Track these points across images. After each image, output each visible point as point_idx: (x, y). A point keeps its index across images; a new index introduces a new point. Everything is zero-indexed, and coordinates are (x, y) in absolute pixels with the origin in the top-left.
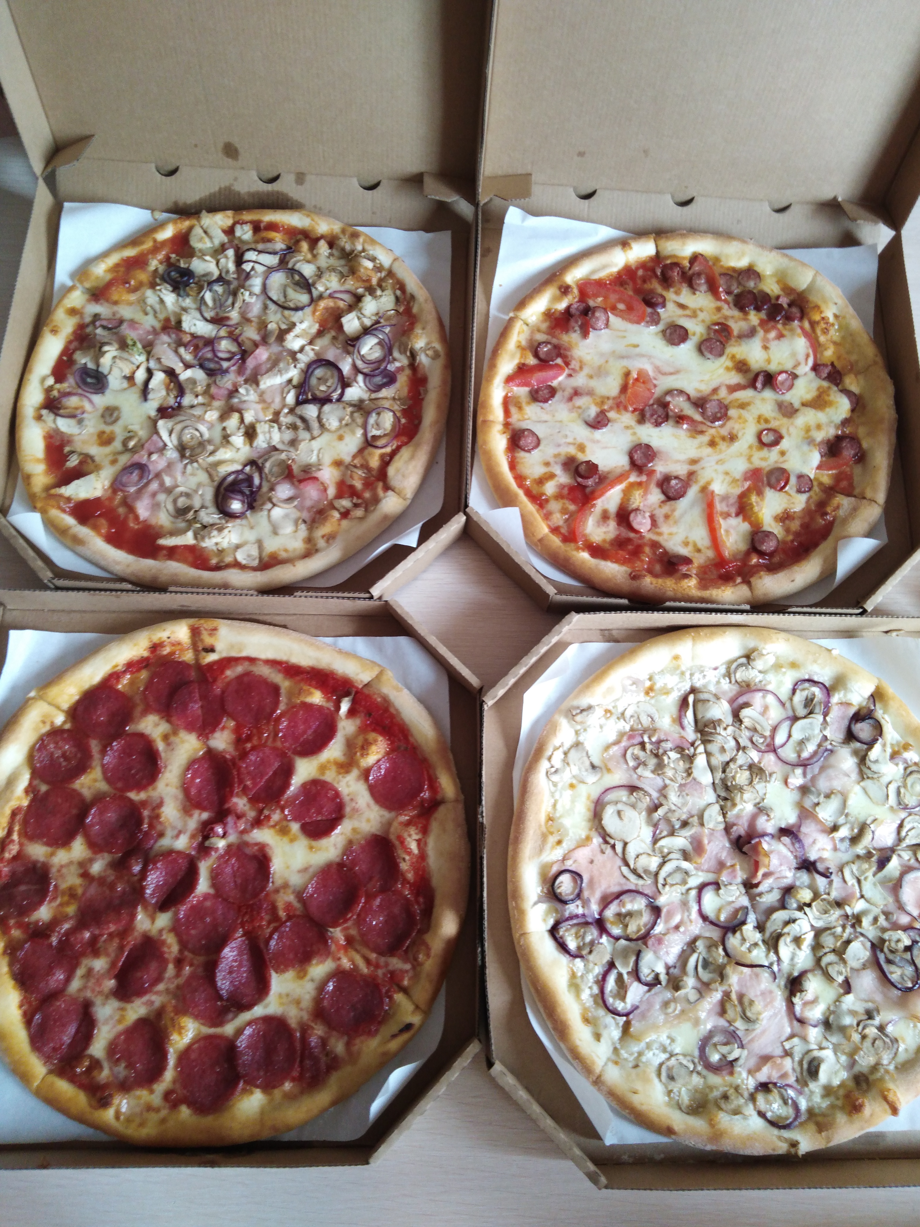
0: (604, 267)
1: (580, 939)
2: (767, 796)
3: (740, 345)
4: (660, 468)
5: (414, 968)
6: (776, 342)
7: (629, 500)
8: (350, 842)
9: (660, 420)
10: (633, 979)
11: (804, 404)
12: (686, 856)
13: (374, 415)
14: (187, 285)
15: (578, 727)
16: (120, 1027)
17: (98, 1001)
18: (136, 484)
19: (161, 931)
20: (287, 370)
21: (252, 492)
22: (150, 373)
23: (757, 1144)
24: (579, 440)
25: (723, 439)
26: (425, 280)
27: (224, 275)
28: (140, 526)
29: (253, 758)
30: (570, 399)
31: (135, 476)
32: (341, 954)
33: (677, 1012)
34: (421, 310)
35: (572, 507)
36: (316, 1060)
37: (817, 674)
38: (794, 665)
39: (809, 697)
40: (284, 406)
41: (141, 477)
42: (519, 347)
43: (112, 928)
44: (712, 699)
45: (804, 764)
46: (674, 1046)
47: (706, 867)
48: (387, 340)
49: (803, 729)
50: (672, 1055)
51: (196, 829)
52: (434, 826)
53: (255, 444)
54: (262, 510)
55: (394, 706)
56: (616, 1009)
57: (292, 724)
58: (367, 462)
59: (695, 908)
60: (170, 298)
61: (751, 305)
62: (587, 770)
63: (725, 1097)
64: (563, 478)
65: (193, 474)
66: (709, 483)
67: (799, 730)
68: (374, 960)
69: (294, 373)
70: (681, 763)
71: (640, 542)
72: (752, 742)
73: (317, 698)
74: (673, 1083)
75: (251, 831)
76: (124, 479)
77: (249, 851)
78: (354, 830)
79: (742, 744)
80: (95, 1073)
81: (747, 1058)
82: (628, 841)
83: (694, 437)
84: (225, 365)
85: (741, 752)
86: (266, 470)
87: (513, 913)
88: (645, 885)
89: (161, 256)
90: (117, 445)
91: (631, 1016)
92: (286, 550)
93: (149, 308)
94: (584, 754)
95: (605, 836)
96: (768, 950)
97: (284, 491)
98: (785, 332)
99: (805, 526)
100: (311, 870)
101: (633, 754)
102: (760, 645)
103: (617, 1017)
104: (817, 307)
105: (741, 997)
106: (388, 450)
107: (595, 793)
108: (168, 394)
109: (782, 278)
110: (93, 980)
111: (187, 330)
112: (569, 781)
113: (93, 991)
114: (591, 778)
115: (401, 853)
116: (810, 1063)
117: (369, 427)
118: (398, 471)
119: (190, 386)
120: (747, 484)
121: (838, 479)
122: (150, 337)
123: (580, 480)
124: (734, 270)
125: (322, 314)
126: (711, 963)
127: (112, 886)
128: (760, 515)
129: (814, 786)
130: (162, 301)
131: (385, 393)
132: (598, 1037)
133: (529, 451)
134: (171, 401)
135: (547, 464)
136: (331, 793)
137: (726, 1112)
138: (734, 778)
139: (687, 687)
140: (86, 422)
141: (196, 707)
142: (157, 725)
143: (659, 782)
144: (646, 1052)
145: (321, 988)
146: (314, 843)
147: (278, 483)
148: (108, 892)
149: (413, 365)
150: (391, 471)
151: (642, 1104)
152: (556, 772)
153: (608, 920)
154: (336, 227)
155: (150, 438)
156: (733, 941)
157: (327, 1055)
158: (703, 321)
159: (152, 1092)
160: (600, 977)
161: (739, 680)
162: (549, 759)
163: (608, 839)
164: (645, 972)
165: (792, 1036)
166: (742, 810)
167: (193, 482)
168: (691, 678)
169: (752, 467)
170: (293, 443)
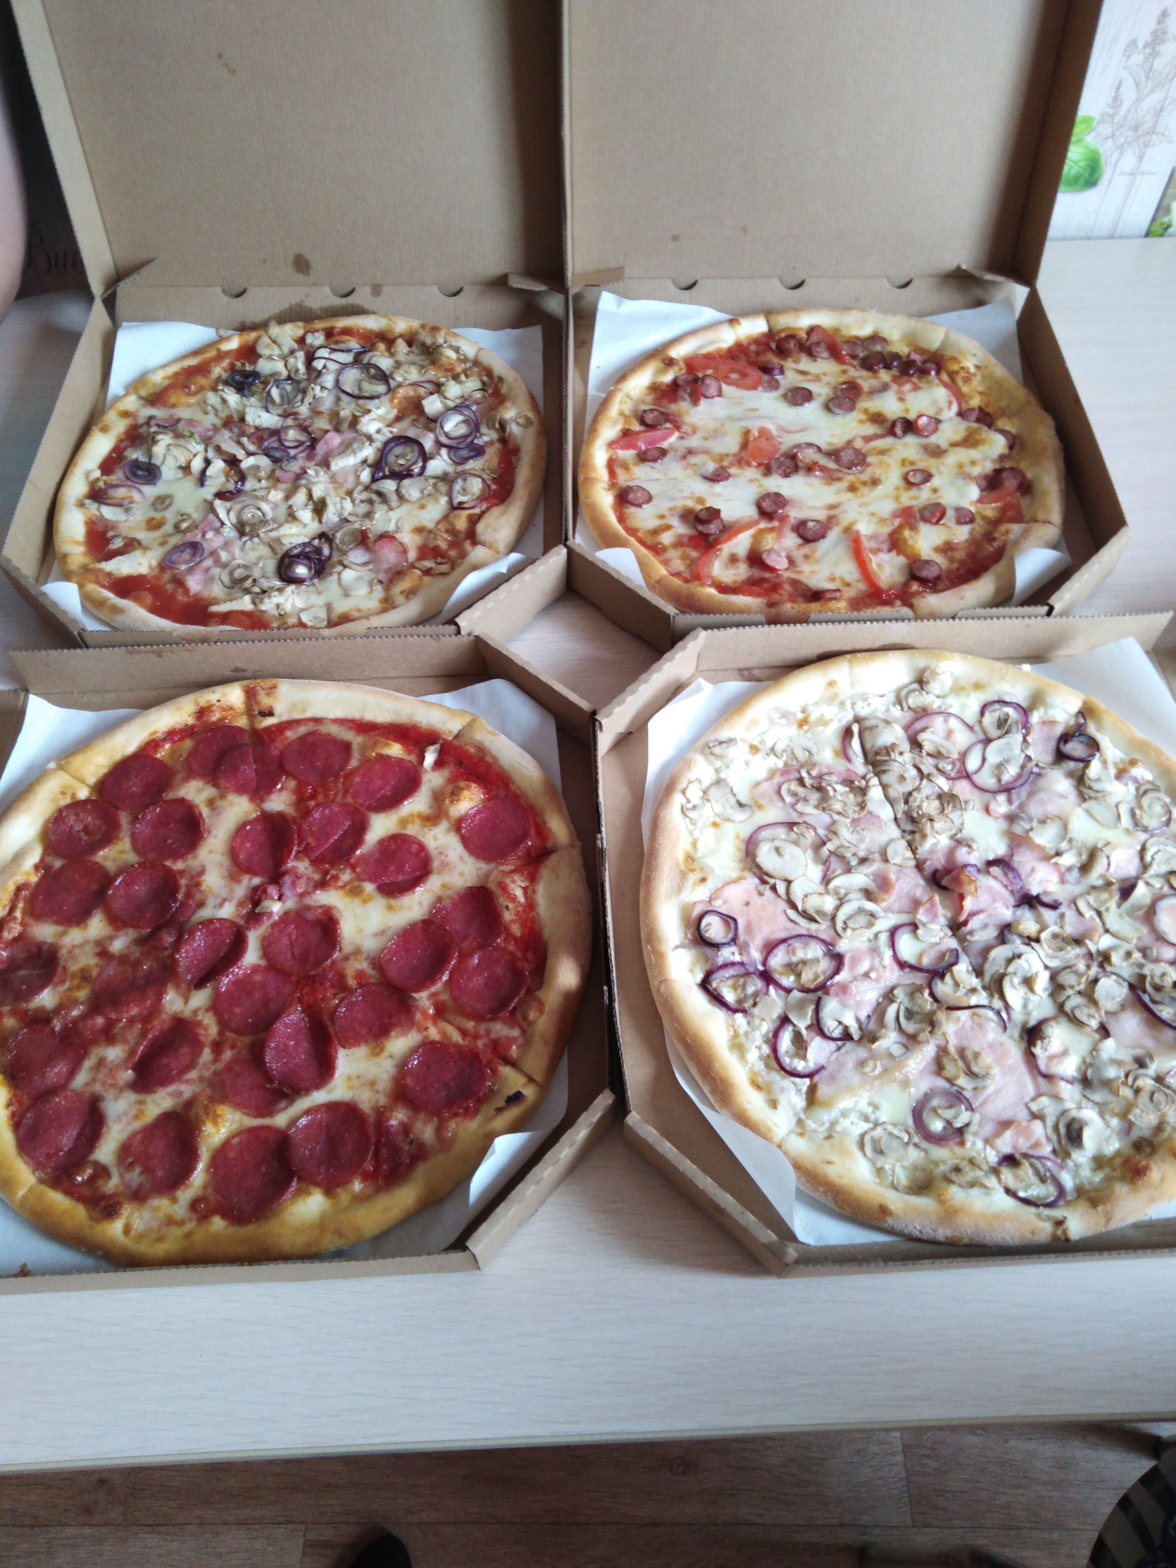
0: (712, 342)
1: (739, 990)
2: (966, 825)
3: (872, 399)
4: (794, 514)
5: (524, 1032)
6: (913, 394)
7: (760, 543)
8: (439, 899)
9: (788, 470)
10: (813, 1034)
11: (954, 445)
12: (868, 894)
13: (460, 481)
14: (251, 384)
15: (718, 764)
16: (138, 1125)
17: (109, 1095)
18: (187, 562)
19: (195, 1012)
20: (361, 449)
21: (320, 560)
22: (208, 462)
23: (1008, 1224)
24: (697, 494)
25: (864, 484)
26: (516, 366)
27: (292, 375)
28: (191, 599)
29: (317, 815)
30: (684, 457)
31: (186, 555)
32: (429, 1023)
33: (877, 1072)
34: (510, 388)
35: (694, 554)
36: (395, 1151)
37: (1008, 694)
38: (978, 686)
39: (1002, 717)
40: (358, 483)
41: (194, 555)
42: (622, 414)
43: (134, 1011)
44: (881, 725)
45: (1007, 790)
46: (878, 1114)
47: (896, 907)
48: (473, 417)
49: (1000, 751)
50: (876, 1124)
51: (246, 896)
52: (545, 873)
53: (324, 519)
54: (331, 574)
55: (490, 753)
56: (795, 1069)
57: (366, 780)
58: (452, 524)
59: (888, 954)
60: (232, 398)
61: (879, 363)
62: (732, 808)
63: (957, 1170)
64: (681, 529)
65: (253, 549)
66: (852, 524)
67: (994, 752)
68: (472, 1030)
69: (369, 452)
70: (851, 796)
71: (777, 581)
72: (938, 769)
73: (395, 750)
74: (882, 1158)
75: (314, 892)
76: (174, 557)
77: (310, 916)
78: (444, 886)
79: (925, 771)
80: (100, 1182)
81: (980, 1124)
82: (791, 878)
83: (829, 484)
84: (292, 452)
85: (925, 781)
86: (337, 541)
87: (649, 958)
88: (822, 929)
89: (226, 363)
90: (168, 528)
91: (816, 1078)
92: (359, 610)
93: (209, 408)
94: (728, 790)
95: (763, 876)
96: (991, 996)
97: (357, 556)
98: (921, 385)
99: (972, 556)
100: (390, 933)
101: (789, 790)
102: (933, 664)
103: (797, 1080)
104: (954, 359)
105: (962, 1052)
106: (477, 511)
107: (746, 831)
108: (228, 480)
109: (911, 339)
110: (104, 1071)
111: (251, 423)
112: (712, 819)
113: (103, 1084)
114: (739, 816)
115: (503, 901)
116: (1069, 1126)
117: (455, 494)
118: (488, 526)
119: (253, 472)
120: (897, 522)
121: (1003, 511)
122: (210, 433)
123: (700, 528)
124: (857, 338)
125: (400, 402)
126: (917, 1013)
127: (136, 964)
128: (917, 547)
129: (1023, 812)
130: (224, 401)
131: (471, 465)
132: (773, 1104)
133: (639, 506)
134: (231, 486)
135: (662, 517)
136: (414, 848)
137: (960, 1186)
138: (920, 807)
139: (850, 717)
140: (134, 511)
141: (249, 770)
142: (200, 791)
143: (825, 818)
144: (841, 1120)
145: (402, 1066)
146: (393, 902)
147: (351, 549)
148: (130, 970)
149: (504, 440)
150: (480, 527)
151: (840, 1177)
152: (694, 807)
153: (776, 971)
154: (415, 324)
155: (205, 518)
156: (944, 988)
157: (411, 1143)
158: (828, 383)
159: (175, 1200)
160: (771, 1035)
161: (912, 706)
162: (684, 792)
163: (766, 878)
164: (831, 1025)
165: (1039, 1095)
166: (935, 845)
167: (252, 556)
168: (853, 708)
169: (900, 506)
170: (369, 515)
